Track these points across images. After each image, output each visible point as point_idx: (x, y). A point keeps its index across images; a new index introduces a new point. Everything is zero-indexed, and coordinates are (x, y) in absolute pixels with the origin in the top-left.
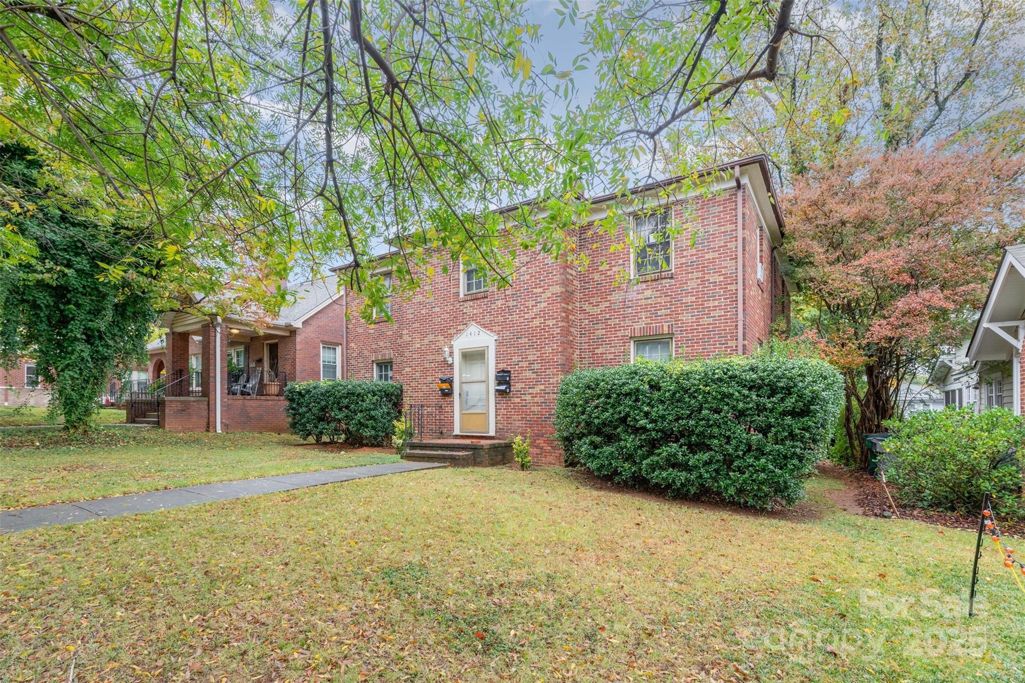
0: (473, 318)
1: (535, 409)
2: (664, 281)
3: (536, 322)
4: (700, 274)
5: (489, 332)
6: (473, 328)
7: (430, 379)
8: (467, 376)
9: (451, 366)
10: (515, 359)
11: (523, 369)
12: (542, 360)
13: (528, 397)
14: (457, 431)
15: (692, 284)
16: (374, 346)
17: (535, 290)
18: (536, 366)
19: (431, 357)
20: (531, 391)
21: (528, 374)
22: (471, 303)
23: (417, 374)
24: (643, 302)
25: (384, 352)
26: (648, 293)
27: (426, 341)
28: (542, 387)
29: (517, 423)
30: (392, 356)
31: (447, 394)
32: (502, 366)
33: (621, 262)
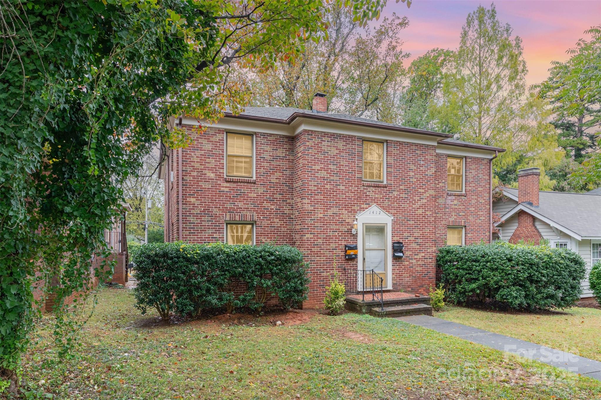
0: (375, 201)
1: (419, 269)
2: (463, 197)
3: (420, 211)
4: (476, 197)
5: (387, 213)
6: (374, 208)
7: (333, 245)
8: (368, 245)
9: (355, 236)
10: (406, 234)
11: (411, 242)
12: (423, 236)
13: (414, 261)
14: (360, 289)
15: (473, 201)
16: (228, 206)
17: (419, 190)
18: (419, 241)
19: (334, 227)
20: (416, 257)
21: (414, 245)
22: (374, 189)
23: (319, 240)
24: (453, 207)
25: (245, 213)
26: (456, 202)
27: (330, 212)
28: (423, 254)
29: (407, 279)
30: (255, 218)
31: (352, 258)
32: (396, 239)
33: (443, 181)
